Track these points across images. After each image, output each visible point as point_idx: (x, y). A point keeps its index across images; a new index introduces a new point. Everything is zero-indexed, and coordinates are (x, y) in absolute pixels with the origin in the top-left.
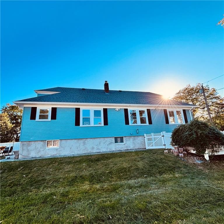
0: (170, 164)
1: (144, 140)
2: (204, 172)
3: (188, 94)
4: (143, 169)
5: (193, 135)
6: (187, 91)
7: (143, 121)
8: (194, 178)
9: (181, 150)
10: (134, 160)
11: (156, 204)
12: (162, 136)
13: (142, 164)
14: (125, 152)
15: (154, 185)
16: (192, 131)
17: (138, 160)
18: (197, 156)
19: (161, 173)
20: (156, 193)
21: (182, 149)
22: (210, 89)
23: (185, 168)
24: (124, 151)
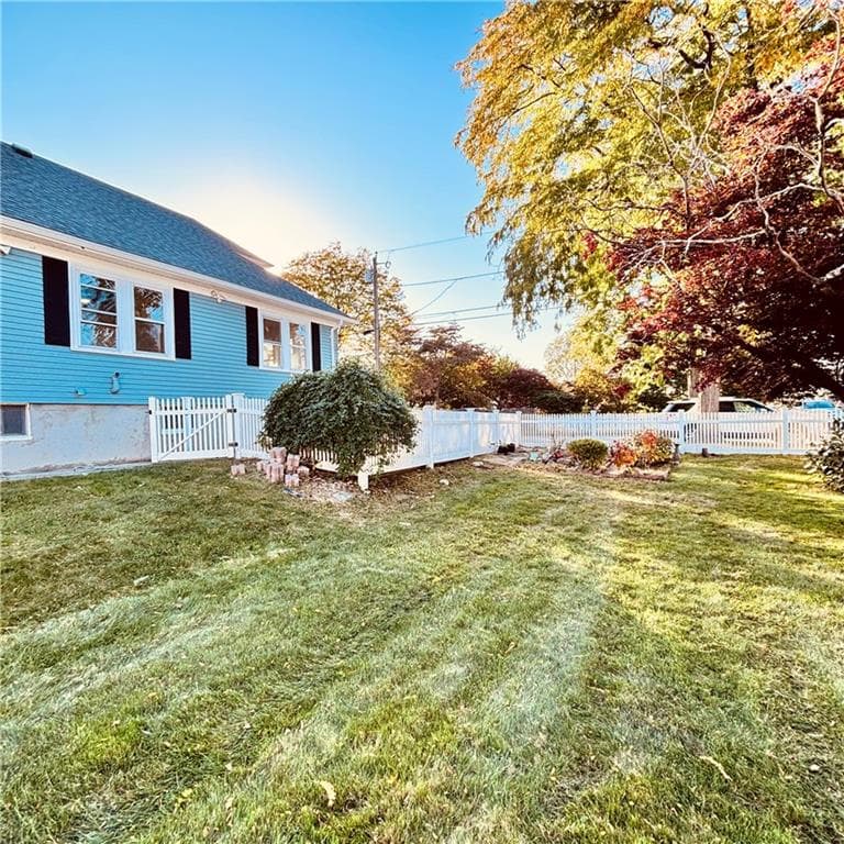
0: (251, 515)
1: (147, 423)
2: (354, 526)
3: (328, 275)
4: (129, 553)
5: (339, 413)
6: (326, 263)
7: (146, 340)
8: (328, 554)
9: (293, 460)
10: (86, 517)
11: (191, 701)
12: (229, 411)
13: (126, 529)
14: (33, 481)
15: (181, 615)
16: (337, 397)
17: (104, 514)
18: (338, 479)
19: (211, 556)
20: (191, 647)
21: (297, 457)
22: (390, 277)
23: (300, 523)
24: (23, 477)
